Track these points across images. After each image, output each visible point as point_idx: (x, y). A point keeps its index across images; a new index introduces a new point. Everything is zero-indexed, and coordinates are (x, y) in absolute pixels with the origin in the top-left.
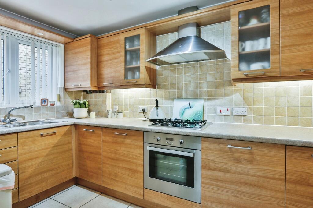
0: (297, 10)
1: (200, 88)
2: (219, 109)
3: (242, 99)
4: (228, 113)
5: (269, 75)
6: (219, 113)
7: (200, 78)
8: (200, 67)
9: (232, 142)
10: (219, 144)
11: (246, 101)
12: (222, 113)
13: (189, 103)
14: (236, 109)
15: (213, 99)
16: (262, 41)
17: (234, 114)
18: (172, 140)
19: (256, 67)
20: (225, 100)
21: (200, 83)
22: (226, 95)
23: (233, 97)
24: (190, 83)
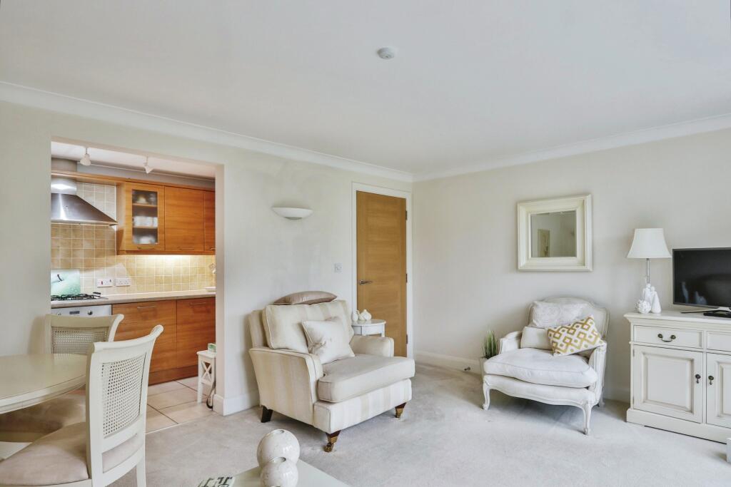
0: (175, 202)
1: (74, 256)
2: (100, 280)
3: (125, 268)
4: (111, 284)
5: (158, 249)
6: (100, 285)
7: (74, 245)
8: (73, 230)
9: (141, 304)
10: (129, 307)
11: (131, 272)
12: (104, 285)
13: (58, 275)
14: (119, 279)
15: (92, 270)
16: (149, 219)
17: (117, 284)
18: (78, 312)
19: (146, 240)
20: (106, 270)
21: (74, 250)
22: (108, 265)
23: (116, 267)
24: (58, 250)
